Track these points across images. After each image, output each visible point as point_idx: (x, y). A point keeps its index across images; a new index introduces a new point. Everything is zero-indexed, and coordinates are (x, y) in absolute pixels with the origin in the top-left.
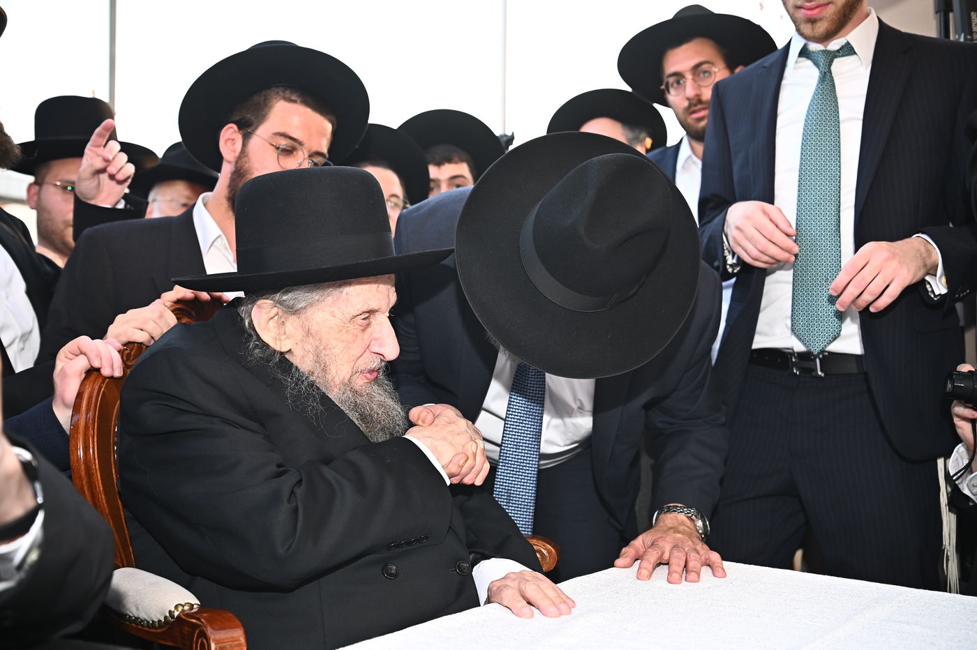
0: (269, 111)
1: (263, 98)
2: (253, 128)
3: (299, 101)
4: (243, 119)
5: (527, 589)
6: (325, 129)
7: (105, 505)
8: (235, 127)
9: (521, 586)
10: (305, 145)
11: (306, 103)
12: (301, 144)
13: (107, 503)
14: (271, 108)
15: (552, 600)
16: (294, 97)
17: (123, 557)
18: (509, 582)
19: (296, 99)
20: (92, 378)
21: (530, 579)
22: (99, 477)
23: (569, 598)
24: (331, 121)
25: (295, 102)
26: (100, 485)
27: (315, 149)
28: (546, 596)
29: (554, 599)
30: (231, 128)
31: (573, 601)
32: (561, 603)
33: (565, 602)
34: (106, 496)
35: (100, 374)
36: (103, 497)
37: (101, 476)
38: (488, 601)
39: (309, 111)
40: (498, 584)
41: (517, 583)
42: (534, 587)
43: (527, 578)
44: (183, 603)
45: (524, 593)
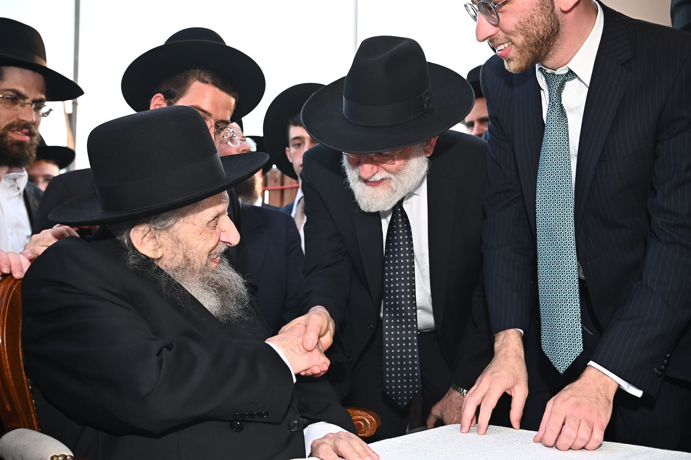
0: (188, 89)
1: (183, 77)
2: (175, 99)
3: (210, 83)
4: (168, 91)
5: (340, 445)
6: (230, 103)
7: (11, 379)
8: (162, 96)
9: (336, 443)
10: (213, 116)
11: (215, 84)
12: (210, 115)
13: (12, 378)
14: (189, 85)
15: (359, 454)
16: (207, 79)
17: (25, 421)
18: (326, 441)
19: (208, 80)
20: (6, 280)
21: (344, 437)
22: (7, 358)
23: (374, 452)
24: (234, 97)
25: (207, 82)
26: (7, 363)
27: (220, 118)
28: (355, 451)
29: (361, 453)
30: (159, 96)
31: (378, 456)
32: (366, 456)
33: (369, 455)
34: (11, 372)
35: (13, 277)
36: (10, 373)
37: (8, 356)
38: (311, 455)
39: (217, 90)
40: (318, 442)
41: (333, 440)
42: (345, 443)
43: (342, 437)
44: (58, 455)
45: (338, 448)
